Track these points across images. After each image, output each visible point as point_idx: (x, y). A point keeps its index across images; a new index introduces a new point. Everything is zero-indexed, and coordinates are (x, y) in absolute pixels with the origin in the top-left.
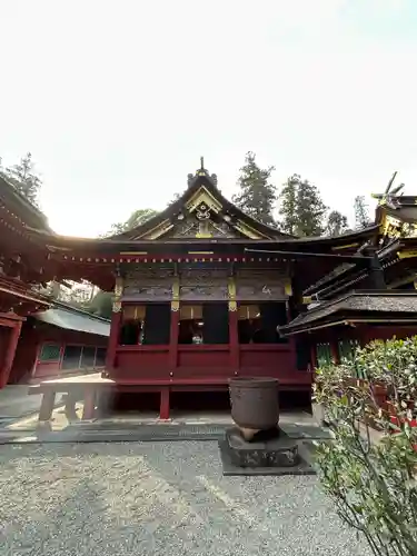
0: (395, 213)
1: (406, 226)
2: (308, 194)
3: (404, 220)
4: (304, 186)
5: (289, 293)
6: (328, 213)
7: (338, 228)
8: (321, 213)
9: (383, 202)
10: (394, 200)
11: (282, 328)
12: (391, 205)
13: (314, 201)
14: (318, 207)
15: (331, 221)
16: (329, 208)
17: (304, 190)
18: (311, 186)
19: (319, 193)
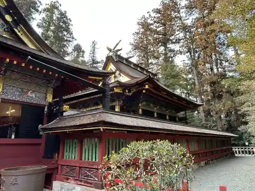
0: (115, 63)
1: (118, 72)
2: (65, 22)
3: (118, 69)
4: (63, 15)
5: (50, 99)
6: (75, 43)
7: (78, 57)
8: (70, 41)
9: (111, 54)
10: (117, 55)
11: (42, 127)
12: (114, 57)
13: (67, 30)
14: (68, 35)
15: (74, 50)
16: (76, 40)
17: (63, 18)
18: (68, 18)
19: (72, 25)
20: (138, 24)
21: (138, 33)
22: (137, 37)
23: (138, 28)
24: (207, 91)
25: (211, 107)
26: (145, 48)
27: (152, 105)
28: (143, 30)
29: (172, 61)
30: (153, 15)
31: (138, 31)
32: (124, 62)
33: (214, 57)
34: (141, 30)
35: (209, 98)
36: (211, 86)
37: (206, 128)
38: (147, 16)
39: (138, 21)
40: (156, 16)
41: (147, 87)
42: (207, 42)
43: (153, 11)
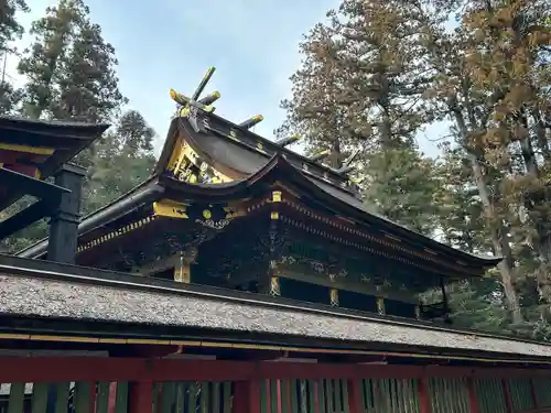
1: (205, 166)
2: (93, 55)
3: (206, 155)
4: (91, 36)
6: (125, 109)
9: (185, 112)
10: (201, 115)
12: (194, 121)
14: (105, 90)
16: (126, 101)
17: (89, 43)
18: (105, 42)
19: (116, 62)
20: (306, 48)
21: (305, 75)
22: (302, 85)
23: (305, 59)
24: (518, 223)
25: (536, 272)
26: (327, 113)
27: (319, 266)
28: (321, 65)
29: (409, 144)
30: (344, 19)
31: (306, 68)
32: (233, 135)
33: (530, 120)
34: (314, 65)
35: (527, 242)
36: (530, 207)
37: (527, 339)
38: (328, 23)
39: (305, 41)
40: (353, 21)
41: (277, 197)
42: (506, 78)
43: (342, 8)
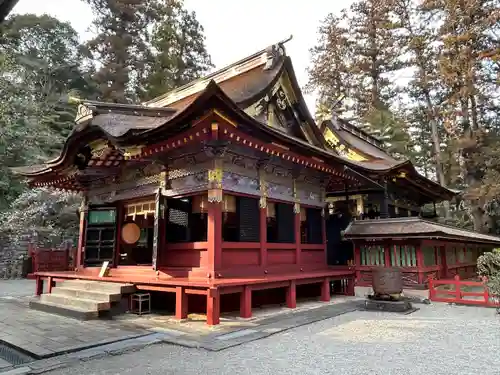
0: (338, 132)
1: (343, 147)
12: (335, 123)
21: (320, 49)
23: (320, 38)
31: (321, 45)
34: (326, 42)
39: (321, 25)
40: (357, 17)
41: (403, 175)
